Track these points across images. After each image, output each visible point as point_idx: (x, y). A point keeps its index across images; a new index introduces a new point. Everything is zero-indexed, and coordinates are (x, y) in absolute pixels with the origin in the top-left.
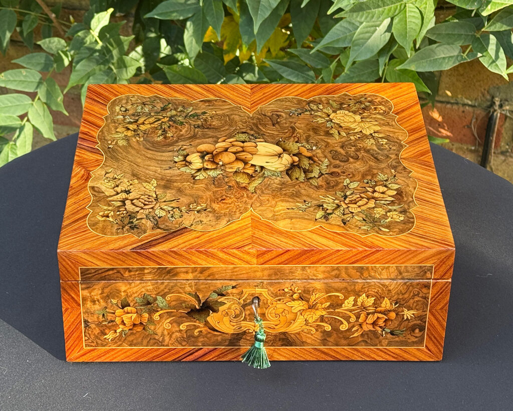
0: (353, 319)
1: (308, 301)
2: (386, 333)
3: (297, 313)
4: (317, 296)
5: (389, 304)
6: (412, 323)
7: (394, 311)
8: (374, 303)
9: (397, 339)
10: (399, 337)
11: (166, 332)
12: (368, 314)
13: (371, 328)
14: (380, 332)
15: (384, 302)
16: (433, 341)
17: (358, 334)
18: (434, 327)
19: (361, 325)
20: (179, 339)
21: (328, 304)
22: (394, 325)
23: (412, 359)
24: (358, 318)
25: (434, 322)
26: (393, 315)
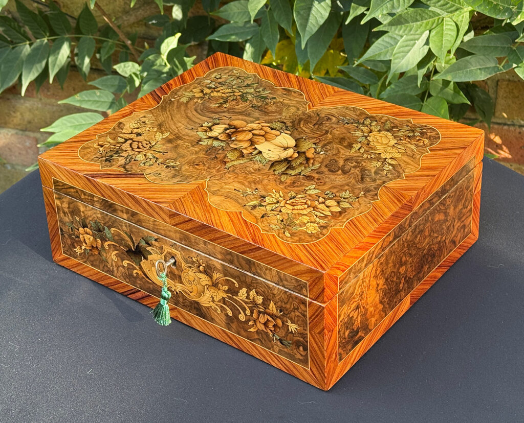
0: (248, 312)
1: (211, 278)
2: (276, 339)
3: (204, 286)
4: (218, 275)
5: (275, 310)
7: (280, 318)
8: (263, 303)
9: (285, 350)
10: (287, 348)
11: (114, 264)
12: (260, 312)
14: (271, 335)
15: (271, 305)
17: (254, 330)
19: (255, 321)
20: (123, 274)
21: (227, 288)
22: (281, 333)
23: (301, 378)
24: (252, 313)
25: (315, 345)
26: (280, 322)
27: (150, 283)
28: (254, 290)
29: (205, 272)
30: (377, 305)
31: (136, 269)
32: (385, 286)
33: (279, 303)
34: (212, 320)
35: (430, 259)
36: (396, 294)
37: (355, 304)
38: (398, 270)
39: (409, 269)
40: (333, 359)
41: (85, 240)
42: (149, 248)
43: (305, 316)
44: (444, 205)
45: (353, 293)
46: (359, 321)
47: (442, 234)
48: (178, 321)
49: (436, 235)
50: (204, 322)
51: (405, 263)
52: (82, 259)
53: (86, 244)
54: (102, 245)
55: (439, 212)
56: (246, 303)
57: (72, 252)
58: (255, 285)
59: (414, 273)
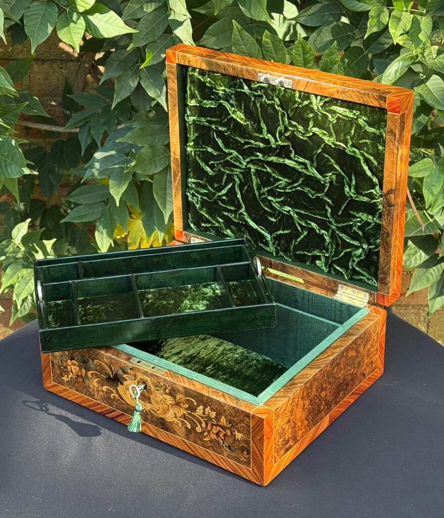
0: (204, 425)
1: (175, 398)
2: (226, 446)
3: (169, 405)
4: (180, 396)
5: (225, 422)
7: (229, 429)
8: (216, 417)
10: (234, 453)
11: (95, 389)
12: (213, 425)
13: (215, 437)
14: (221, 443)
15: (222, 419)
16: (256, 466)
17: (208, 439)
18: (256, 454)
19: (209, 432)
20: (103, 397)
21: (187, 406)
22: (231, 441)
23: (245, 477)
24: (207, 425)
25: (256, 450)
26: (229, 432)
27: (125, 404)
28: (209, 407)
29: (170, 394)
30: (303, 421)
31: (113, 393)
32: (310, 406)
33: (229, 417)
34: (174, 432)
35: (344, 387)
36: (318, 414)
37: (287, 418)
38: (320, 394)
39: (329, 394)
40: (270, 461)
41: (71, 370)
42: (125, 376)
43: (249, 426)
44: (356, 344)
45: (285, 410)
46: (290, 433)
47: (354, 368)
48: (146, 434)
49: (349, 368)
50: (167, 435)
51: (326, 389)
52: (69, 385)
53: (72, 373)
54: (86, 374)
55: (352, 349)
56: (202, 417)
57: (60, 380)
58: (210, 403)
59: (332, 398)
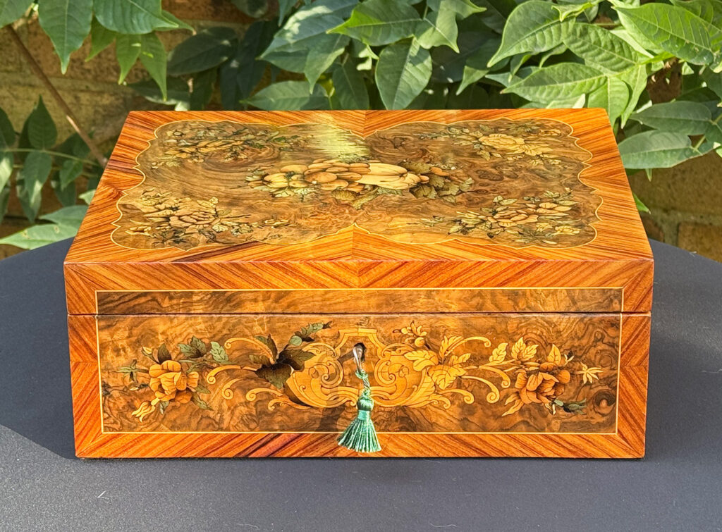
0: (506, 383)
1: (437, 351)
2: (558, 408)
3: (421, 372)
4: (451, 341)
5: (559, 357)
6: (596, 390)
7: (567, 368)
8: (537, 355)
9: (574, 419)
10: (576, 414)
11: (225, 406)
12: (529, 374)
13: (533, 398)
14: (547, 405)
15: (551, 353)
16: (628, 421)
17: (516, 410)
18: (629, 397)
19: (518, 393)
20: (245, 418)
21: (467, 356)
22: (568, 393)
24: (514, 381)
25: (629, 388)
26: (566, 376)
28: (521, 340)
29: (426, 346)
33: (568, 343)
34: (431, 427)
56: (504, 368)
58: (524, 330)
